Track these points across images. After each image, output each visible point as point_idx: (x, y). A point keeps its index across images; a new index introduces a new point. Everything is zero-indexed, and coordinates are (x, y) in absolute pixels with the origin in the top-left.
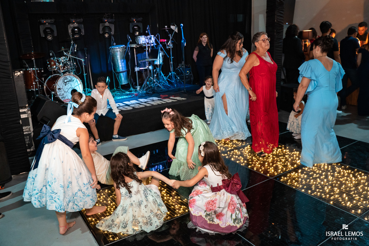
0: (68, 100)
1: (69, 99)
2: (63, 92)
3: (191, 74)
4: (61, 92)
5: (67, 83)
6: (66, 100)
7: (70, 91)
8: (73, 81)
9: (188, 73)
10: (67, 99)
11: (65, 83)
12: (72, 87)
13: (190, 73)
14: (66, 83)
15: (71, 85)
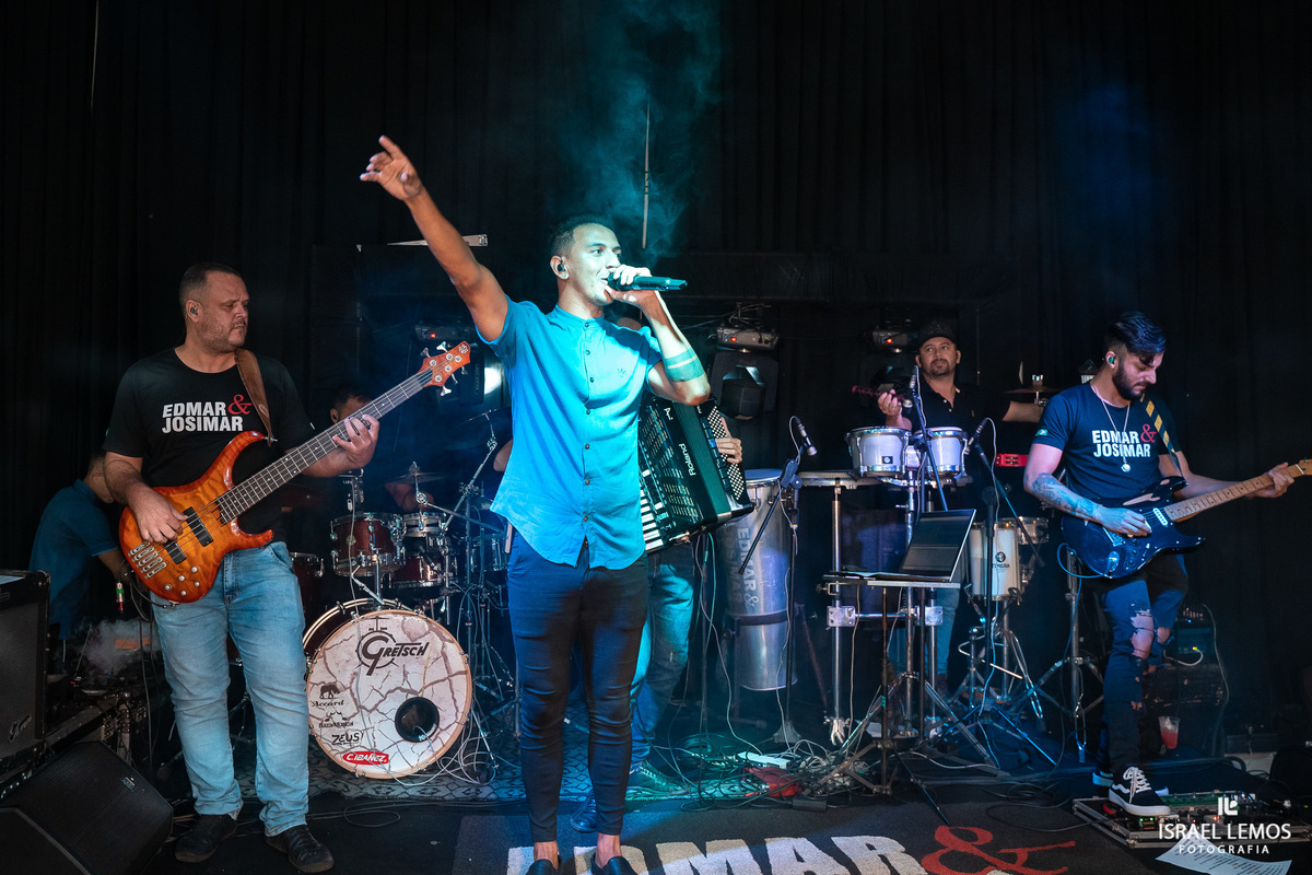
0: (372, 758)
1: (379, 753)
2: (349, 709)
3: (1213, 667)
4: (339, 708)
5: (384, 660)
6: (357, 758)
7: (393, 705)
8: (422, 651)
9: (1194, 657)
10: (369, 753)
11: (370, 662)
12: (406, 686)
13: (1210, 658)
14: (376, 657)
15: (405, 674)
